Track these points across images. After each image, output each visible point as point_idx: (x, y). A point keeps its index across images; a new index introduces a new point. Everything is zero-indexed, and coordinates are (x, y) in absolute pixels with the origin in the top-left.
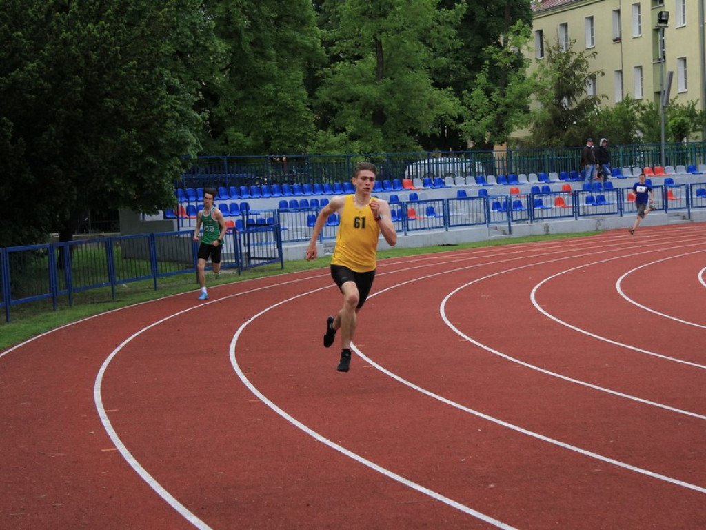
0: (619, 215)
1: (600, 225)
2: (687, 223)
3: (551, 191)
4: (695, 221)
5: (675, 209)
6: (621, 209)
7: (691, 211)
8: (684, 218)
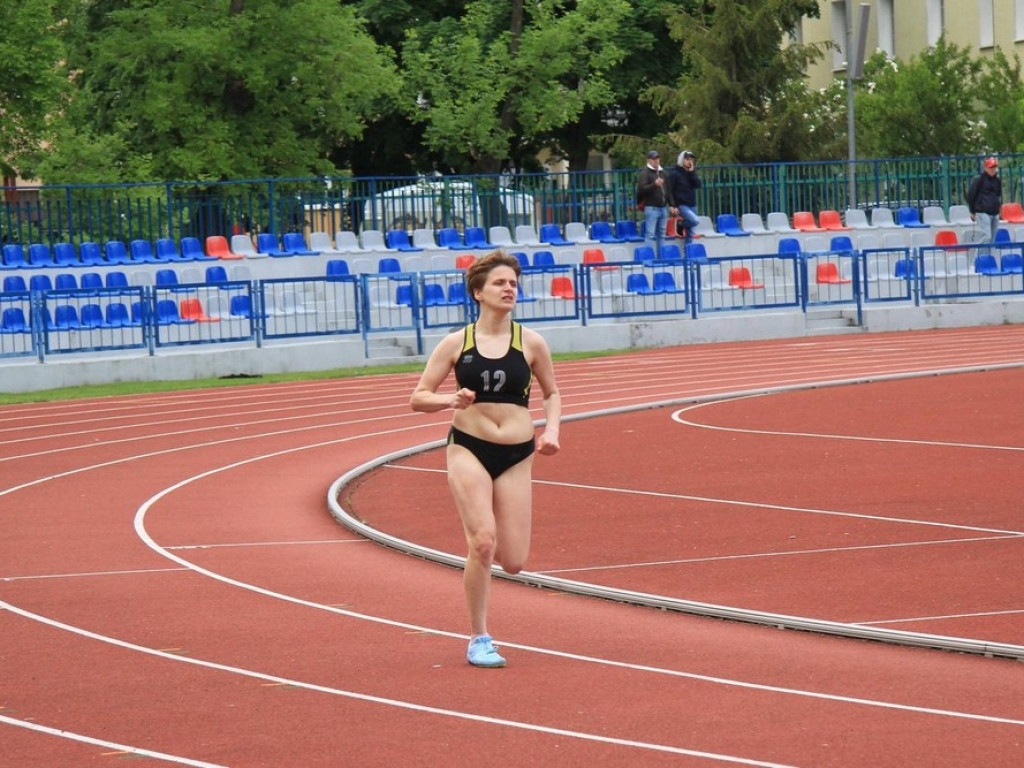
0: (690, 315)
1: (641, 336)
2: (853, 334)
3: (557, 262)
4: (871, 330)
5: (825, 303)
6: (693, 303)
7: (863, 309)
8: (851, 323)
